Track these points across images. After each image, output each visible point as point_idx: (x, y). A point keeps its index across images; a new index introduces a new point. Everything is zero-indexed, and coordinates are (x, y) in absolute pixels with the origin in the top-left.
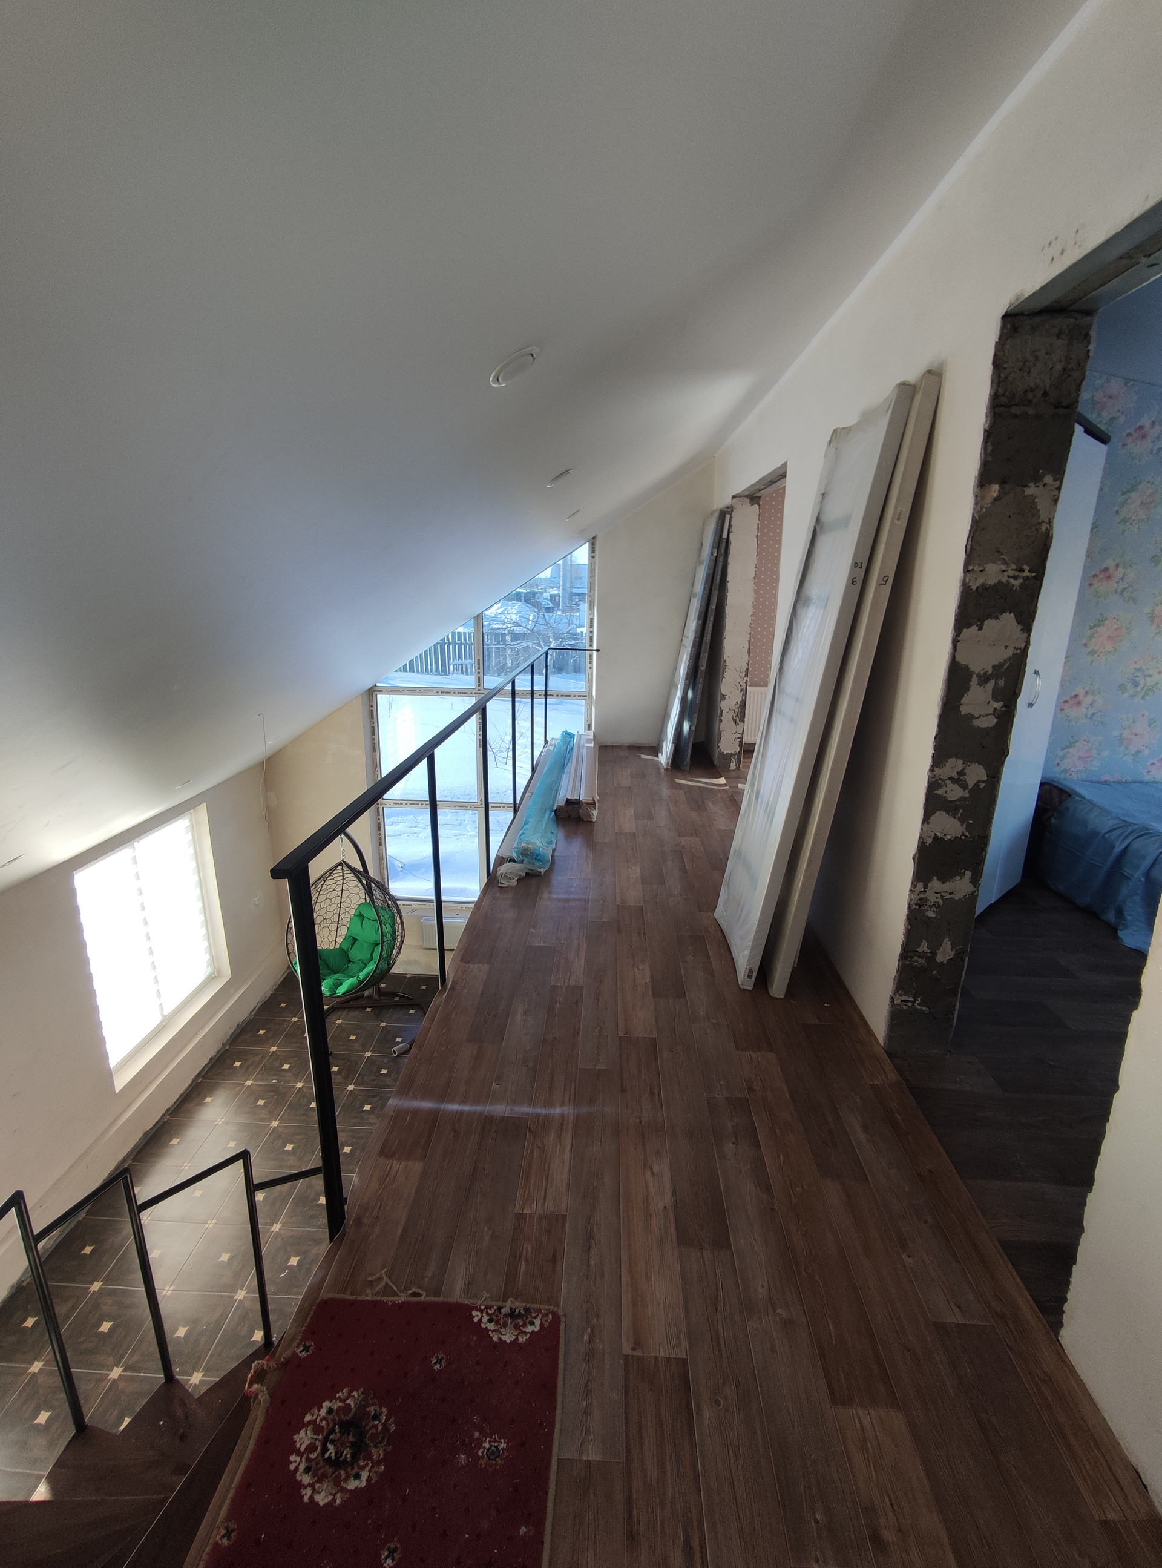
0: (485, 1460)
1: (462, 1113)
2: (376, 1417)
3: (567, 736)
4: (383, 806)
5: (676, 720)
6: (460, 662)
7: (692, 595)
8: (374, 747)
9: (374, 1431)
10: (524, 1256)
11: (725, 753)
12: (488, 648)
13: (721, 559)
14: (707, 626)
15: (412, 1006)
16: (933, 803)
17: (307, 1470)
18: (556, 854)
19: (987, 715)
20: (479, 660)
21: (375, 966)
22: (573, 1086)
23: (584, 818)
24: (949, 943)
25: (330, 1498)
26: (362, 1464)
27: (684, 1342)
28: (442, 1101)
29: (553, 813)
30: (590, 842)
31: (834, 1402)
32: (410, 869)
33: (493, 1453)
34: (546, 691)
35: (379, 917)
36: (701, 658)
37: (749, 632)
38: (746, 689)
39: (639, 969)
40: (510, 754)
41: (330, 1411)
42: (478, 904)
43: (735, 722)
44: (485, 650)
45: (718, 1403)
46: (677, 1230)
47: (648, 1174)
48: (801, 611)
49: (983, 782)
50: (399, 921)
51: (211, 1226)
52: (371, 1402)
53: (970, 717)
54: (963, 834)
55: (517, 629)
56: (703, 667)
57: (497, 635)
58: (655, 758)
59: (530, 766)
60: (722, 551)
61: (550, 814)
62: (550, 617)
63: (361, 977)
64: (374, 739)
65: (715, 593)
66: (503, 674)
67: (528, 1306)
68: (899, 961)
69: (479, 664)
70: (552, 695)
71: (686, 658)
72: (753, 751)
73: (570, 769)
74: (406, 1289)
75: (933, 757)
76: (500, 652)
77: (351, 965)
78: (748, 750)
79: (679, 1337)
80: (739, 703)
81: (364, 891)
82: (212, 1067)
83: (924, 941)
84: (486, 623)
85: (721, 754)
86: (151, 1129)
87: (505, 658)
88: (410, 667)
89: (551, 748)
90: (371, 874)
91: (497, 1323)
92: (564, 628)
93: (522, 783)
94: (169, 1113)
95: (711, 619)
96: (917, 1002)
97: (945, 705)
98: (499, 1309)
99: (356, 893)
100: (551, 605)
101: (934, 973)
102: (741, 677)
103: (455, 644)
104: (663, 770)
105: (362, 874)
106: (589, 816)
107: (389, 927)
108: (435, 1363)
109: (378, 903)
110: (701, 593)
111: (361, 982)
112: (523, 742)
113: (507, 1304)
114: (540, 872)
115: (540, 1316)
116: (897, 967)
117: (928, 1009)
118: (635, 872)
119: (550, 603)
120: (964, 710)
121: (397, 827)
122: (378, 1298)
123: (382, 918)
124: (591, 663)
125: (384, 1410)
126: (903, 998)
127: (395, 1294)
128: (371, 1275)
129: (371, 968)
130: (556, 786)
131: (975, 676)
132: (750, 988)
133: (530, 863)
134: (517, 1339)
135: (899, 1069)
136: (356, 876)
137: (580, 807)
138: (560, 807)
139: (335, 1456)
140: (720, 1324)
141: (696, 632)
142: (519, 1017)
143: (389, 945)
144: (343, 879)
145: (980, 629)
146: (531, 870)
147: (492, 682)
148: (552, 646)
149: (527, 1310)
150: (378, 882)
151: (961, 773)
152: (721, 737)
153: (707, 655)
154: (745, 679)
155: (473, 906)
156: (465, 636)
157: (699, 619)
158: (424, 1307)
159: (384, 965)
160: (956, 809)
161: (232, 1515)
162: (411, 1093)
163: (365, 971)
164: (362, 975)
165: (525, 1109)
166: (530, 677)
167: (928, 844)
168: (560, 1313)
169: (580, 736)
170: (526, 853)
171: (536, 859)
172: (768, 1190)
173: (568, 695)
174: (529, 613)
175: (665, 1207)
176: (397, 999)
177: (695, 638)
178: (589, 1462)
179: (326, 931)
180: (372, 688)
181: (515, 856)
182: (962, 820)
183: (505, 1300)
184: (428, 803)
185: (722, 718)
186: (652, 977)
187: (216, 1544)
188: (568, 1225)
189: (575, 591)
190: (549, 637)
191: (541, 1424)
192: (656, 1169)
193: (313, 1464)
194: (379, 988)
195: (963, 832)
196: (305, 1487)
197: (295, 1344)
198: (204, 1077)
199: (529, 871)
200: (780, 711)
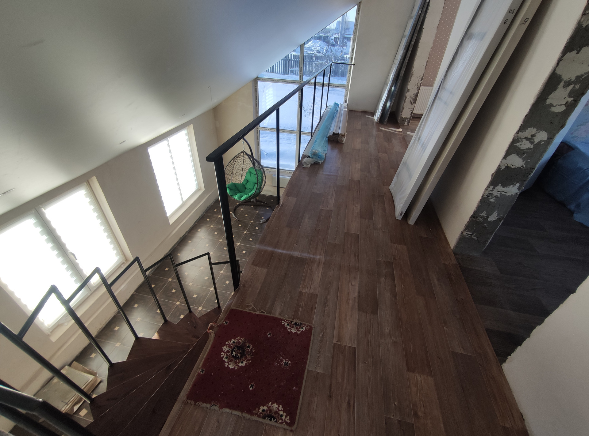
0: (283, 366)
1: (282, 253)
2: (249, 347)
3: (336, 105)
4: (260, 130)
5: (384, 101)
6: (293, 69)
7: (403, 36)
8: (256, 105)
9: (248, 351)
10: (301, 305)
11: (404, 117)
12: (306, 63)
13: (423, 15)
14: (408, 53)
15: (268, 207)
16: (513, 149)
17: (227, 358)
18: (327, 156)
19: (561, 105)
20: (301, 67)
21: (255, 191)
22: (325, 248)
23: (340, 141)
24: (497, 213)
25: (234, 367)
26: (244, 359)
27: (356, 342)
28: (275, 248)
29: (327, 138)
30: (341, 151)
31: (408, 370)
32: (269, 155)
33: (286, 364)
34: (329, 83)
35: (257, 174)
36: (402, 70)
37: (428, 57)
38: (420, 87)
39: (355, 206)
40: (312, 111)
41: (234, 342)
42: (295, 172)
43: (411, 103)
44: (304, 64)
45: (366, 363)
46: (358, 306)
47: (350, 285)
48: (465, 43)
49: (543, 141)
50: (264, 175)
51: (202, 268)
52: (247, 342)
53: (551, 105)
54: (522, 166)
55: (318, 54)
56: (401, 75)
57: (309, 57)
58: (372, 117)
59: (319, 117)
60: (424, 10)
61: (326, 139)
62: (333, 48)
63: (250, 195)
64: (256, 101)
65: (416, 35)
66: (311, 76)
67: (301, 322)
68: (470, 218)
69: (301, 69)
70: (332, 86)
71: (395, 70)
72: (421, 118)
73: (336, 120)
74: (260, 310)
75: (520, 126)
76: (311, 65)
77: (246, 190)
78: (417, 117)
79: (354, 341)
80: (415, 94)
81: (251, 163)
82: (199, 220)
83: (485, 211)
84: (305, 51)
85: (402, 118)
86: (182, 237)
87: (312, 68)
88: (272, 70)
89: (329, 110)
90: (254, 157)
91: (290, 326)
92: (339, 54)
93: (315, 124)
94: (188, 232)
95: (411, 49)
96: (473, 235)
97: (538, 98)
98: (291, 322)
99: (248, 164)
100: (334, 43)
101: (485, 225)
102: (418, 81)
103: (291, 60)
104: (375, 123)
105: (251, 157)
106: (342, 140)
107: (260, 177)
108: (269, 335)
109: (257, 168)
110: (409, 34)
111: (249, 196)
112: (317, 106)
113: (294, 320)
114: (320, 163)
115: (305, 326)
116: (468, 220)
117: (477, 238)
118: (358, 166)
119: (333, 41)
120: (548, 102)
121: (265, 139)
122: (250, 311)
123: (258, 174)
124: (350, 71)
125: (251, 345)
126: (467, 233)
127: (255, 311)
128: (248, 304)
129: (253, 192)
130: (329, 127)
131: (563, 81)
132: (400, 219)
133: (316, 159)
134: (297, 332)
135: (457, 259)
136: (248, 157)
137: (339, 137)
138: (330, 136)
139: (235, 355)
140: (370, 338)
141: (402, 56)
142: (307, 220)
143: (260, 184)
144: (244, 158)
145: (578, 53)
146: (316, 161)
147: (305, 78)
148: (333, 62)
149: (301, 324)
150: (257, 160)
151: (533, 136)
152: (403, 110)
153: (405, 69)
154: (421, 82)
155: (293, 172)
156: (296, 57)
157: (404, 49)
158: (266, 317)
159: (258, 191)
160: (524, 154)
161: (204, 366)
162: (264, 244)
163: (251, 193)
164: (250, 194)
165: (306, 255)
166: (323, 78)
167: (502, 169)
168: (313, 326)
169: (341, 105)
170: (315, 154)
171: (318, 157)
172: (395, 297)
173: (338, 86)
174: (324, 46)
175: (355, 297)
176: (262, 203)
177: (401, 59)
178: (318, 372)
179: (237, 177)
180: (256, 78)
181: (310, 155)
182: (524, 160)
183: (293, 319)
184: (276, 129)
185: (406, 101)
186: (360, 210)
187: (199, 373)
188: (318, 298)
189: (346, 36)
190: (332, 59)
191: (303, 359)
192: (353, 284)
193: (228, 356)
194: (256, 199)
195: (523, 165)
196: (226, 362)
197: (223, 320)
198: (198, 223)
199: (315, 162)
200: (440, 98)
